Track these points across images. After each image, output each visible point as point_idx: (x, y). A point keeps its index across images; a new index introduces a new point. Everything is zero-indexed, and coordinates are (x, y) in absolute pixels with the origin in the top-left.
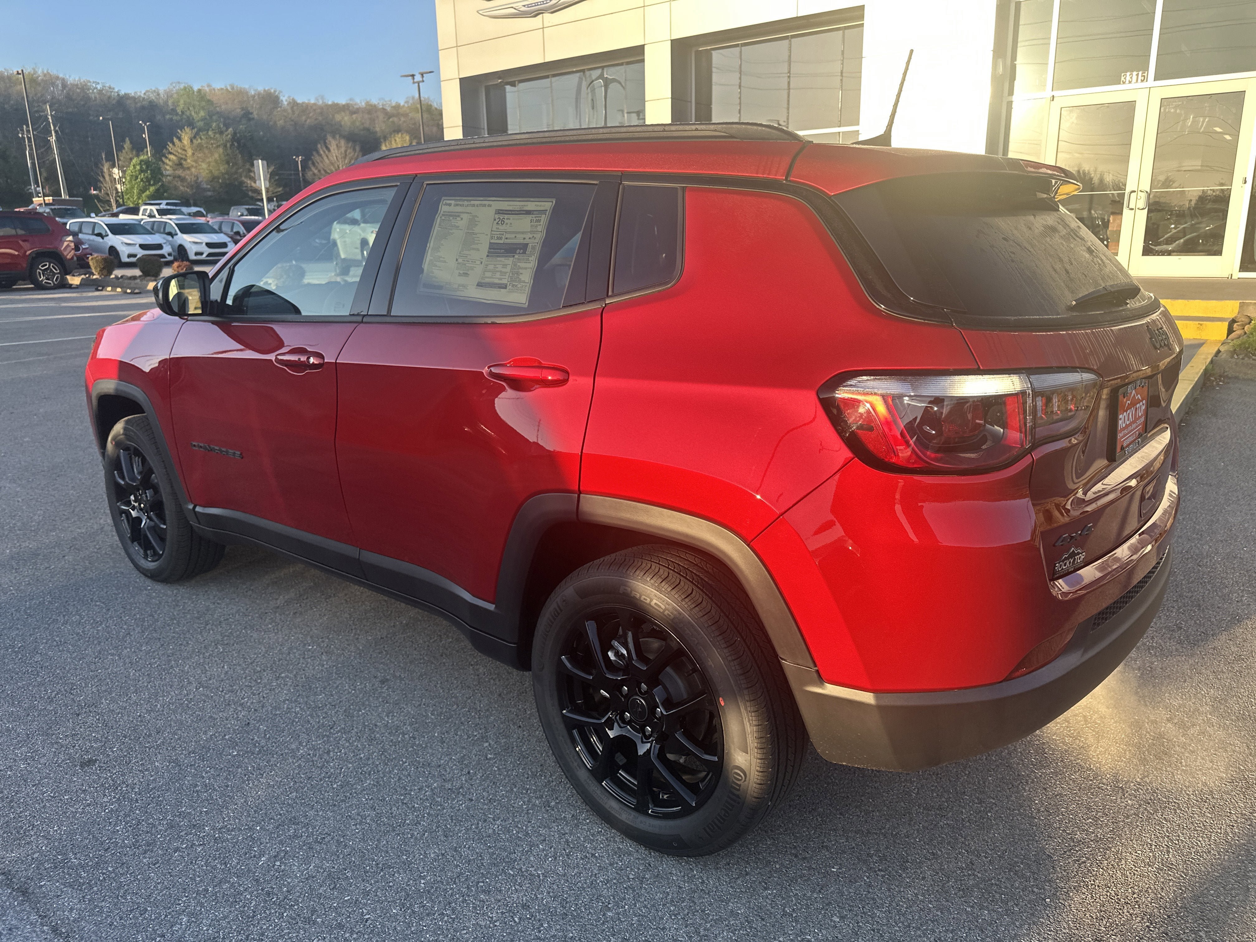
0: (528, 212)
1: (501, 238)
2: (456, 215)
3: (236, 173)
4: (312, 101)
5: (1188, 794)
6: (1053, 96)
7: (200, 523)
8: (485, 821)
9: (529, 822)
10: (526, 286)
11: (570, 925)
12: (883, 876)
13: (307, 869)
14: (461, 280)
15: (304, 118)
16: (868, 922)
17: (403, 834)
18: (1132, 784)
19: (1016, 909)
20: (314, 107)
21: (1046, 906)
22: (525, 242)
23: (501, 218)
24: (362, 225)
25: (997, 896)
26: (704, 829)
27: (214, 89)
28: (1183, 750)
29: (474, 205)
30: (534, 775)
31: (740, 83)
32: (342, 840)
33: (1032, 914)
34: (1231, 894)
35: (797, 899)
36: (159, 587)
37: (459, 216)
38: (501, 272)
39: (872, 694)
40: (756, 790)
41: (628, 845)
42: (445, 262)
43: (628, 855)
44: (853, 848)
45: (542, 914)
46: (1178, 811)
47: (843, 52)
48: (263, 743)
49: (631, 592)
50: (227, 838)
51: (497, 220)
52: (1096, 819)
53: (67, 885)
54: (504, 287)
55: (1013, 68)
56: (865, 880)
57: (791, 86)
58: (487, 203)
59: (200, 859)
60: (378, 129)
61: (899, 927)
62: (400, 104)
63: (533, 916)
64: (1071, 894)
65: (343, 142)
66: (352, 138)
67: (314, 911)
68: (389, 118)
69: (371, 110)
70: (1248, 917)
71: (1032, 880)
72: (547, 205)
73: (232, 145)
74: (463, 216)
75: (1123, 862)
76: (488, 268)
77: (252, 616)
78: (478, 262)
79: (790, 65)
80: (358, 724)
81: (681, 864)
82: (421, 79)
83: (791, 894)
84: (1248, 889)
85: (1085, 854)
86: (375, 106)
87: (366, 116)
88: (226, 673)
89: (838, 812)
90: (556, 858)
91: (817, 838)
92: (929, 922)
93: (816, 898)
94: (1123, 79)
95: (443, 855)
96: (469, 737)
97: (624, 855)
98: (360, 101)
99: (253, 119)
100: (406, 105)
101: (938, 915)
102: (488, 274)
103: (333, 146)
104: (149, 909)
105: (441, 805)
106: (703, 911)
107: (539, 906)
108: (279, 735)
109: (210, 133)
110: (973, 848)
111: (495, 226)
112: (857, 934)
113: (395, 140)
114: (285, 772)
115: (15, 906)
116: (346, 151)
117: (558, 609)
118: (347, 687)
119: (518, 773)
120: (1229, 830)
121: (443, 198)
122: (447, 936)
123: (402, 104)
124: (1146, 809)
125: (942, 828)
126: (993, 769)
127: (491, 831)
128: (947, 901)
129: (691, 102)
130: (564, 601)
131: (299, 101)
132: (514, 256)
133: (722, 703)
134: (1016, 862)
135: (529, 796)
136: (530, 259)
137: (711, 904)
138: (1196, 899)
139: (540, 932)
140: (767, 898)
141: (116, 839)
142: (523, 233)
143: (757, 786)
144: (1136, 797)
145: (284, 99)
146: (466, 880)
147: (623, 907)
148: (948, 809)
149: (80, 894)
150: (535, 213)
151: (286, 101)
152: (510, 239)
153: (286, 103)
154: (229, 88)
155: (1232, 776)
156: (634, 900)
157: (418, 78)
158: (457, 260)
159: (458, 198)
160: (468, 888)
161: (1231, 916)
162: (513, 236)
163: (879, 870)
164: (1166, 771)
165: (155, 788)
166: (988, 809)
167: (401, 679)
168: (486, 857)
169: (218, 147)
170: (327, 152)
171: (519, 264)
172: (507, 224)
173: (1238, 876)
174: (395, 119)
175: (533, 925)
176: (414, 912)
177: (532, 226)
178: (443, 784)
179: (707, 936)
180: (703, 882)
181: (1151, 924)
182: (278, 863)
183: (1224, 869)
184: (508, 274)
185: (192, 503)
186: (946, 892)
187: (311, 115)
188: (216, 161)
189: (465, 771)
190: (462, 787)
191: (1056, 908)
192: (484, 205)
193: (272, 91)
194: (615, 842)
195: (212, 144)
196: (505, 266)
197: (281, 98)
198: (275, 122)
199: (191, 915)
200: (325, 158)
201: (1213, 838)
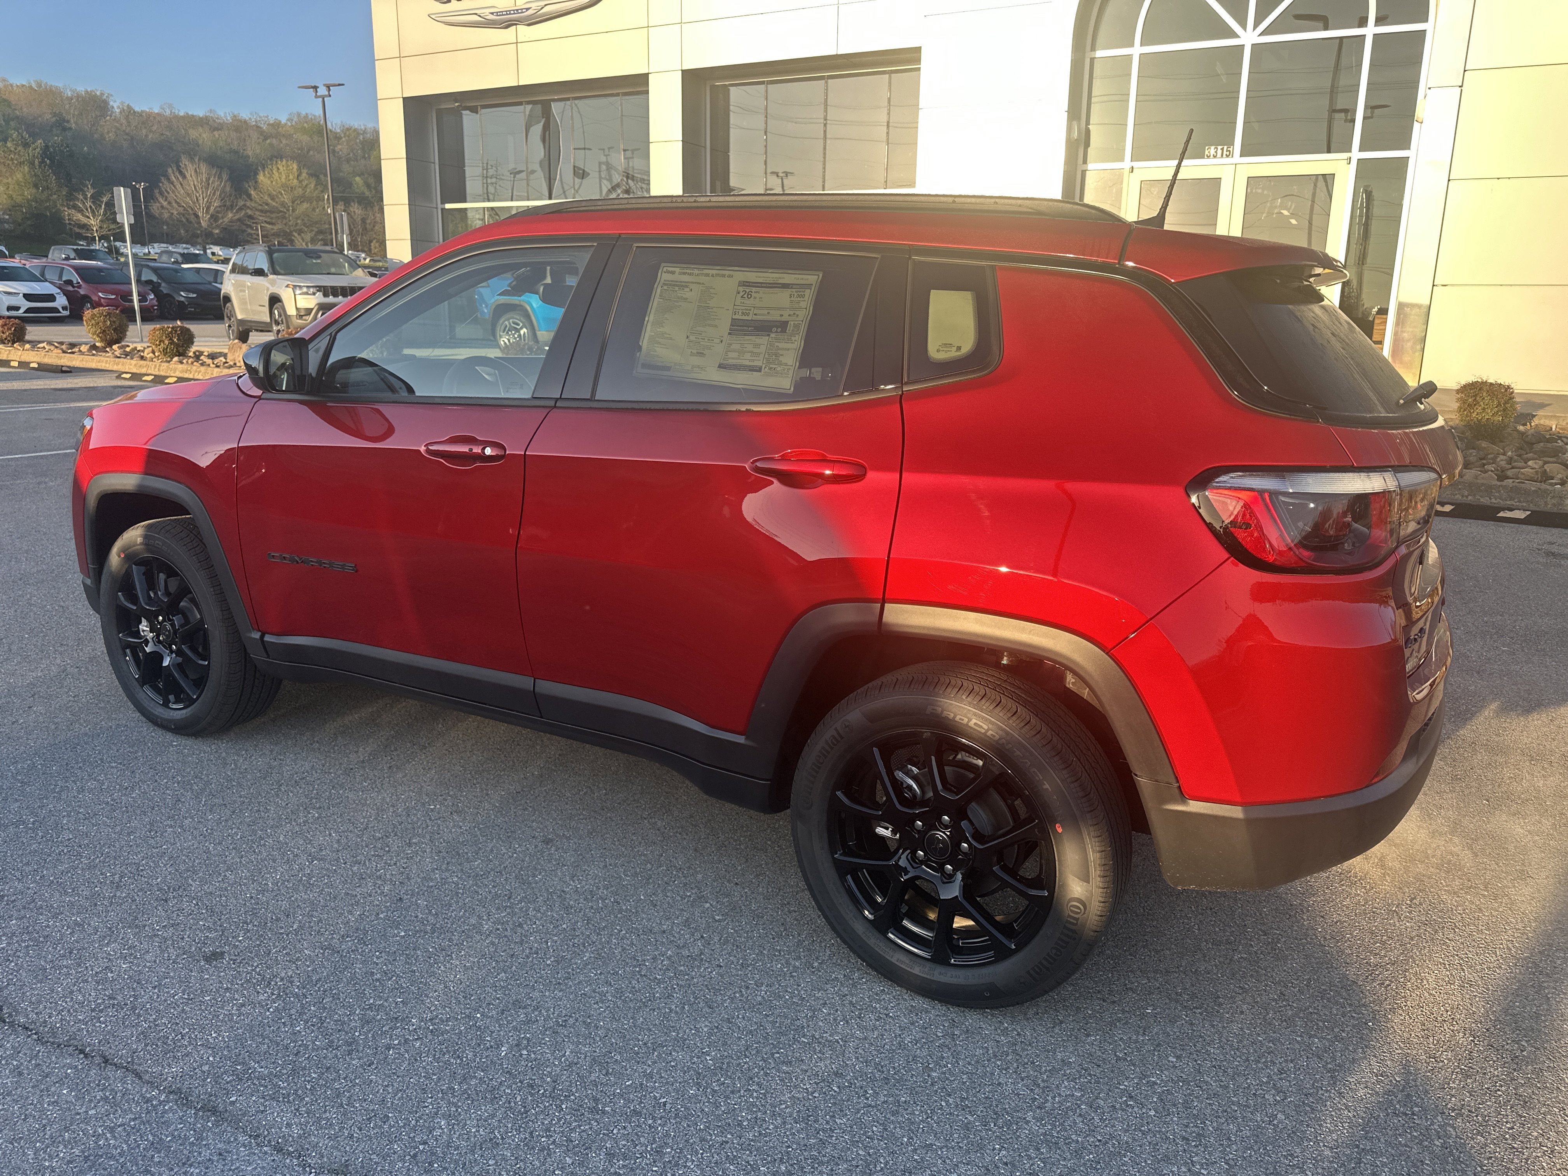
0: (785, 286)
1: (748, 314)
2: (683, 286)
3: (48, 200)
4: (156, 110)
5: (1459, 913)
6: (1132, 168)
7: (268, 657)
8: (747, 988)
9: (799, 986)
10: (788, 370)
11: (897, 1089)
12: (1201, 1014)
13: (564, 1055)
14: (696, 361)
15: (144, 131)
16: (1205, 1059)
17: (659, 1008)
18: (1404, 907)
19: (1343, 1034)
20: (158, 119)
21: (1371, 1030)
22: (783, 319)
23: (748, 291)
24: (271, 277)
25: (1321, 1024)
26: (1028, 972)
27: (12, 85)
28: (1438, 871)
29: (707, 275)
30: (780, 936)
31: (766, 129)
32: (589, 1021)
33: (1361, 1038)
34: (1535, 1005)
35: (1125, 1044)
36: (187, 742)
37: (687, 287)
38: (751, 352)
39: (1240, 808)
40: (1095, 923)
41: (920, 1002)
42: (671, 339)
43: (926, 1013)
44: (1159, 988)
45: (861, 1081)
46: (1457, 930)
47: (889, 99)
48: (431, 919)
49: (942, 712)
50: (446, 1030)
51: (742, 294)
52: (1384, 943)
53: (267, 1098)
54: (759, 370)
55: (1088, 132)
56: (1185, 1019)
57: (828, 136)
58: (727, 273)
59: (424, 1055)
60: (250, 153)
61: (1239, 1062)
62: (280, 122)
63: (851, 1084)
64: (1390, 1016)
65: (204, 168)
66: (213, 161)
67: (596, 1100)
68: (265, 139)
69: (239, 126)
70: (1558, 1024)
71: (1347, 1007)
72: (813, 278)
73: (42, 162)
74: (692, 286)
75: (1425, 982)
76: (732, 347)
77: (335, 774)
78: (718, 341)
79: (826, 111)
80: (540, 891)
81: (987, 1017)
82: (327, 93)
83: (1116, 1038)
84: (1548, 998)
85: (1387, 977)
86: (245, 122)
87: (234, 135)
88: (338, 841)
89: (1127, 953)
90: (847, 1022)
91: (1118, 980)
92: (1266, 1054)
93: (1143, 1040)
94: (1207, 152)
95: (717, 1028)
96: (683, 898)
97: (921, 1013)
98: (224, 113)
99: (70, 129)
100: (289, 124)
101: (1271, 1047)
102: (731, 355)
103: (190, 171)
104: (390, 1115)
105: (688, 975)
106: (1033, 1063)
107: (853, 1073)
108: (448, 909)
109: (9, 144)
110: (1277, 979)
111: (739, 300)
112: (1200, 1072)
113: (278, 169)
114: (478, 950)
115: (211, 1128)
116: (208, 180)
117: (837, 736)
118: (504, 851)
119: (759, 933)
120: (1510, 945)
121: (663, 264)
122: (766, 1112)
123: (284, 121)
124: (1426, 930)
125: (1239, 962)
126: (1264, 900)
127: (759, 998)
128: (1274, 1032)
129: (705, 147)
130: (846, 727)
131: (137, 109)
132: (769, 335)
133: (1060, 830)
134: (1325, 990)
135: (785, 958)
136: (793, 338)
137: (1037, 1056)
138: (1506, 1012)
139: (867, 1099)
140: (1093, 1044)
141: (303, 1041)
142: (779, 309)
143: (1097, 918)
144: (1412, 919)
145: (116, 104)
146: (758, 1052)
147: (946, 1066)
148: (1237, 943)
149: (290, 1107)
150: (794, 287)
151: (118, 107)
152: (760, 315)
153: (118, 111)
154: (34, 86)
155: (1493, 893)
156: (953, 1058)
157: (322, 91)
158: (688, 337)
159: (685, 266)
160: (763, 1060)
161: (1543, 1024)
162: (766, 312)
163: (1194, 1008)
164: (1431, 892)
165: (320, 980)
166: (1275, 940)
167: (568, 838)
168: (769, 1027)
169: (21, 163)
170: (181, 179)
171: (777, 344)
172: (755, 298)
173: (1534, 987)
174: (274, 141)
175: (857, 1093)
176: (715, 1091)
177: (792, 302)
178: (678, 951)
179: (1047, 1087)
180: (1019, 1034)
181: (1475, 1038)
182: (525, 1052)
183: (1519, 981)
184: (762, 356)
185: (259, 630)
186: (1270, 1024)
187: (154, 128)
188: (18, 183)
189: (697, 935)
190: (702, 954)
191: (1380, 1030)
192: (724, 276)
193: (98, 93)
194: (905, 1000)
195: (12, 159)
196: (757, 346)
197: (111, 103)
198: (102, 135)
199: (448, 1117)
200: (178, 186)
201: (1498, 953)
